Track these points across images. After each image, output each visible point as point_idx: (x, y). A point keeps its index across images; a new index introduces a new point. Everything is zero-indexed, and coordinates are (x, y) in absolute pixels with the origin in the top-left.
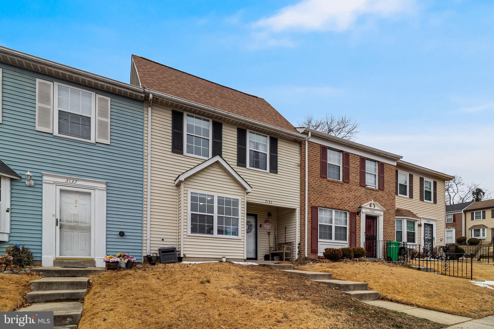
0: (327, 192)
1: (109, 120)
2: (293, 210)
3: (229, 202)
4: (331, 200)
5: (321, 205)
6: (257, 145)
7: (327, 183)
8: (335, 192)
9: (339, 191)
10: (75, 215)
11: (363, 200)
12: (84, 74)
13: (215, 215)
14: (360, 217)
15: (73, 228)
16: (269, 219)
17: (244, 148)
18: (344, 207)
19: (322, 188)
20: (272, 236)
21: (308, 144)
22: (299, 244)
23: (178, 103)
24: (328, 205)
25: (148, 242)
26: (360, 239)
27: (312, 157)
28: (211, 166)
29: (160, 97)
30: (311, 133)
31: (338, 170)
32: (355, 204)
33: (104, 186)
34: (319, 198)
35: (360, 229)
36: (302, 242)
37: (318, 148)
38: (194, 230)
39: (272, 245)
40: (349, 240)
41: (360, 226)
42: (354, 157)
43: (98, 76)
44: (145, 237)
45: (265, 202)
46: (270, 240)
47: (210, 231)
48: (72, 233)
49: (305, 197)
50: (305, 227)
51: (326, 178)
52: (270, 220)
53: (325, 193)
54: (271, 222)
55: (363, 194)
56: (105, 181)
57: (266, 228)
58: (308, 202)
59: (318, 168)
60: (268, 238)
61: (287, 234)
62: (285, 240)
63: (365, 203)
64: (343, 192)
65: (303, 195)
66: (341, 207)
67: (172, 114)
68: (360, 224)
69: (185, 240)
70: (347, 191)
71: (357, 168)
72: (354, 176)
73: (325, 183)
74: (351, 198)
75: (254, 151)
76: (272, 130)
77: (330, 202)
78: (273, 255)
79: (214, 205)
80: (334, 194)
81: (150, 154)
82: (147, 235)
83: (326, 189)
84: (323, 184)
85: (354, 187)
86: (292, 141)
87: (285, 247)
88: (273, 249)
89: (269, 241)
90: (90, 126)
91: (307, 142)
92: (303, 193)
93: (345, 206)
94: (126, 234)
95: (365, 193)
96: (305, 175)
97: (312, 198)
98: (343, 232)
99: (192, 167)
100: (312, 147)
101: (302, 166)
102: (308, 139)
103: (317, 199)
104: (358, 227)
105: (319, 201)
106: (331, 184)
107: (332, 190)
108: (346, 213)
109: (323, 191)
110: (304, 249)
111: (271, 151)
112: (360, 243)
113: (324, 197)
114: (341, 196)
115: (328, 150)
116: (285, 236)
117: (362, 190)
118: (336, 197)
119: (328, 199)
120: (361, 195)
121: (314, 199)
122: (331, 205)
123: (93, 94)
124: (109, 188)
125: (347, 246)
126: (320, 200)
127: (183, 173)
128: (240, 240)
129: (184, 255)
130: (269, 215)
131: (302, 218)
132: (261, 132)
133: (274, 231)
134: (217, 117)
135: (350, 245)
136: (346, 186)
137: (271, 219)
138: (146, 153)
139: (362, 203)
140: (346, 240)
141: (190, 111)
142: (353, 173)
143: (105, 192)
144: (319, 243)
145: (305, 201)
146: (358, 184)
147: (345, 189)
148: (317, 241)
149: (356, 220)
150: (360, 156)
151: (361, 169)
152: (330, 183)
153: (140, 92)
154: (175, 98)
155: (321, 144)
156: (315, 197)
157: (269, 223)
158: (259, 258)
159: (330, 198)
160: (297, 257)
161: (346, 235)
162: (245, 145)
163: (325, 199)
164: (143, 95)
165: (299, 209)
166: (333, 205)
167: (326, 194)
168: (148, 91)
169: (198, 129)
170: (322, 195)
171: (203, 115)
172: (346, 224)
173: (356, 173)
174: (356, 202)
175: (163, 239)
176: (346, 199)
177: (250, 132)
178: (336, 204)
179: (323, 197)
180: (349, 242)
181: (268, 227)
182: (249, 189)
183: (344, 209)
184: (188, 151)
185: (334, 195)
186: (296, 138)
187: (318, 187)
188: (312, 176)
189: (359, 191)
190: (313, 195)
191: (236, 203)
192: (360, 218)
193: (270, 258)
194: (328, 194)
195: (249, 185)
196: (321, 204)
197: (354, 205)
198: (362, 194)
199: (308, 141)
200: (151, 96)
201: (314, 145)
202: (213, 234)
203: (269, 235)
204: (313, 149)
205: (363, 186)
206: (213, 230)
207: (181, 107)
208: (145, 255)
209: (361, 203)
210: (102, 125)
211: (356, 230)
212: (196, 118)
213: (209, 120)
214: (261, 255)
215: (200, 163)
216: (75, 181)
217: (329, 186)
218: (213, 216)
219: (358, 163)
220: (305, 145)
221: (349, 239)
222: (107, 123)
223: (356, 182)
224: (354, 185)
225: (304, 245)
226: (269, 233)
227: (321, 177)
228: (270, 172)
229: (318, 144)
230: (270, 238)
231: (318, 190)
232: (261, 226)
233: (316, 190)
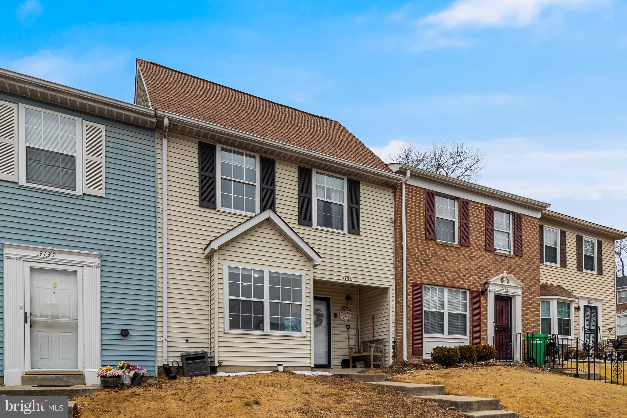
0: (436, 262)
1: (103, 160)
2: (385, 291)
3: (286, 280)
4: (442, 273)
5: (426, 282)
6: (328, 192)
7: (435, 248)
8: (447, 261)
9: (453, 259)
10: (53, 306)
11: (491, 273)
12: (65, 90)
13: (267, 300)
14: (486, 298)
15: (50, 326)
16: (348, 304)
17: (308, 197)
18: (462, 284)
19: (428, 255)
20: (353, 331)
21: (406, 188)
22: (394, 342)
23: (208, 131)
24: (437, 281)
25: (165, 344)
26: (486, 332)
27: (412, 208)
28: (259, 225)
29: (181, 122)
30: (410, 171)
31: (453, 226)
32: (479, 278)
33: (97, 261)
34: (423, 270)
35: (487, 316)
36: (399, 339)
37: (421, 195)
38: (234, 324)
39: (353, 344)
40: (470, 334)
41: (486, 311)
42: (476, 206)
43: (86, 92)
44: (160, 338)
45: (341, 278)
46: (351, 337)
47: (259, 325)
48: (48, 333)
49: (402, 270)
50: (402, 315)
51: (435, 240)
52: (349, 306)
53: (432, 263)
54: (351, 309)
55: (491, 263)
56: (99, 253)
57: (343, 318)
58: (407, 276)
59: (421, 225)
60: (346, 333)
61: (375, 327)
62: (373, 337)
63: (493, 276)
64: (460, 260)
65: (399, 267)
66: (457, 284)
67: (199, 149)
68: (486, 309)
69: (221, 340)
70: (466, 258)
71: (481, 224)
72: (476, 236)
73: (432, 247)
74: (472, 269)
75: (324, 201)
76: (350, 168)
77: (441, 276)
78: (355, 359)
79: (265, 285)
80: (446, 264)
81: (166, 210)
82: (163, 334)
83: (434, 256)
84: (429, 249)
85: (477, 253)
86: (381, 185)
87: (374, 347)
88: (354, 350)
89: (348, 338)
90: (75, 170)
91: (404, 186)
92: (398, 264)
93: (463, 281)
94: (131, 333)
95: (493, 261)
96: (402, 236)
97: (413, 272)
98: (460, 322)
99: (231, 228)
100: (412, 192)
101: (397, 222)
102: (406, 181)
103: (420, 273)
104: (483, 314)
105: (423, 276)
106: (441, 249)
107: (444, 257)
108: (465, 293)
109: (429, 260)
110: (402, 348)
111: (350, 201)
112: (487, 338)
113: (431, 269)
114: (457, 267)
115: (437, 198)
116: (373, 330)
117: (489, 257)
118: (449, 269)
119: (438, 273)
120: (487, 264)
121: (415, 272)
122: (442, 281)
123: (79, 120)
124: (104, 263)
125: (467, 343)
126: (424, 273)
127: (217, 238)
128: (305, 337)
129: (219, 362)
130: (348, 298)
131: (399, 303)
132: (334, 171)
133: (356, 323)
134: (266, 151)
135: (472, 341)
136: (464, 251)
137: (351, 304)
138: (160, 209)
139: (490, 277)
140: (465, 334)
141: (226, 143)
142: (475, 231)
143: (98, 270)
144: (424, 340)
145: (402, 276)
146: (483, 248)
147: (464, 255)
148: (422, 337)
149: (480, 302)
150: (485, 205)
151: (488, 225)
152: (441, 247)
153: (150, 116)
154: (202, 123)
155: (425, 189)
156: (417, 269)
157: (348, 311)
158: (333, 364)
159: (440, 270)
160: (391, 361)
161: (465, 326)
162: (310, 192)
163: (433, 272)
164: (155, 120)
165: (394, 288)
166: (444, 281)
167: (435, 264)
168: (162, 113)
169: (239, 169)
170: (429, 266)
171: (246, 148)
172: (466, 310)
173: (479, 232)
174: (481, 276)
175: (188, 339)
176: (465, 271)
177: (317, 173)
178: (449, 279)
179: (429, 269)
180: (470, 338)
181: (347, 317)
182: (317, 260)
183: (461, 286)
184: (224, 203)
185: (446, 266)
186: (387, 179)
187: (422, 254)
188: (413, 238)
189: (484, 259)
190: (414, 266)
191: (297, 281)
192: (487, 300)
193: (351, 364)
194: (437, 264)
195: (317, 253)
196: (426, 279)
197: (476, 280)
198: (489, 262)
199: (406, 184)
200: (166, 121)
201: (414, 190)
202: (263, 330)
203: (348, 329)
204: (414, 196)
205: (490, 251)
206: (263, 323)
207: (212, 137)
208: (160, 364)
209: (487, 277)
210: (92, 167)
211: (480, 319)
212: (236, 152)
213: (255, 156)
214: (336, 361)
215: (242, 221)
216: (52, 255)
217: (439, 251)
218: (263, 302)
219: (482, 215)
220: (401, 190)
221: (470, 332)
222: (100, 164)
223: (480, 245)
224: (476, 250)
225: (402, 342)
226: (348, 327)
227: (426, 238)
228: (349, 233)
229: (421, 188)
230: (350, 333)
231: (422, 259)
232: (335, 315)
233: (418, 259)
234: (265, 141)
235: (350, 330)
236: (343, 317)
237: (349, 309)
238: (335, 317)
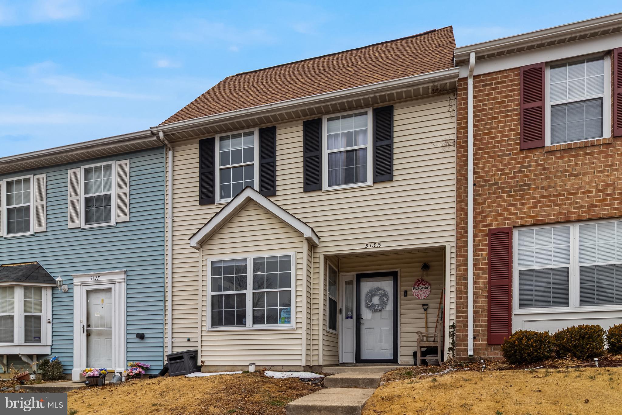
0: (545, 183)
1: (128, 190)
2: (440, 251)
4: (562, 200)
5: (521, 222)
7: (544, 160)
8: (577, 175)
10: (101, 318)
13: (249, 292)
15: (100, 334)
16: (424, 275)
17: (317, 154)
19: (527, 176)
21: (473, 83)
22: (453, 326)
24: (549, 215)
25: (170, 344)
27: (490, 109)
30: (474, 53)
31: (597, 108)
33: (123, 276)
34: (514, 205)
36: (461, 322)
37: (512, 81)
44: (167, 339)
45: (364, 246)
46: (429, 320)
47: (241, 319)
51: (542, 147)
52: (426, 278)
53: (536, 188)
54: (431, 282)
56: (125, 270)
57: (418, 296)
59: (512, 130)
60: (423, 316)
64: (610, 166)
69: (206, 338)
73: (537, 161)
75: (339, 152)
77: (557, 205)
79: (248, 274)
80: (573, 181)
81: (172, 218)
82: (169, 335)
83: (541, 174)
84: (530, 166)
89: (427, 322)
90: (111, 205)
91: (470, 82)
94: (146, 336)
97: (491, 212)
100: (491, 84)
101: (460, 142)
102: (472, 71)
103: (508, 210)
105: (515, 214)
106: (562, 157)
107: (567, 171)
109: (529, 185)
111: (377, 137)
113: (534, 198)
114: (603, 181)
115: (548, 72)
118: (579, 188)
119: (550, 201)
121: (496, 211)
122: (560, 214)
128: (293, 330)
129: (202, 362)
130: (425, 267)
132: (353, 108)
137: (430, 275)
141: (225, 130)
143: (125, 284)
144: (518, 320)
148: (510, 315)
152: (559, 154)
153: (150, 136)
155: (519, 68)
156: (500, 206)
157: (424, 285)
158: (400, 358)
159: (555, 196)
162: (318, 148)
165: (454, 244)
166: (568, 213)
167: (543, 188)
169: (236, 153)
170: (527, 194)
171: (243, 128)
175: (190, 338)
177: (328, 120)
178: (580, 207)
179: (529, 199)
181: (424, 293)
184: (223, 194)
185: (573, 185)
187: (513, 178)
188: (491, 157)
190: (494, 203)
191: (285, 263)
194: (549, 187)
196: (522, 218)
199: (475, 77)
200: (161, 135)
201: (496, 79)
202: (246, 324)
203: (426, 310)
204: (494, 89)
206: (245, 318)
212: (233, 136)
213: (253, 132)
214: (406, 354)
216: (97, 278)
217: (555, 163)
218: (245, 294)
220: (466, 89)
222: (126, 194)
225: (466, 326)
226: (426, 307)
227: (521, 150)
228: (375, 182)
229: (510, 71)
230: (429, 316)
231: (512, 187)
232: (406, 294)
233: (504, 187)
234: (250, 111)
235: (429, 311)
236: (417, 294)
237: (427, 282)
238: (405, 296)
